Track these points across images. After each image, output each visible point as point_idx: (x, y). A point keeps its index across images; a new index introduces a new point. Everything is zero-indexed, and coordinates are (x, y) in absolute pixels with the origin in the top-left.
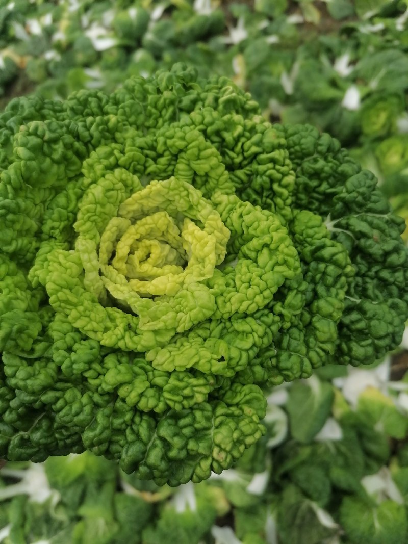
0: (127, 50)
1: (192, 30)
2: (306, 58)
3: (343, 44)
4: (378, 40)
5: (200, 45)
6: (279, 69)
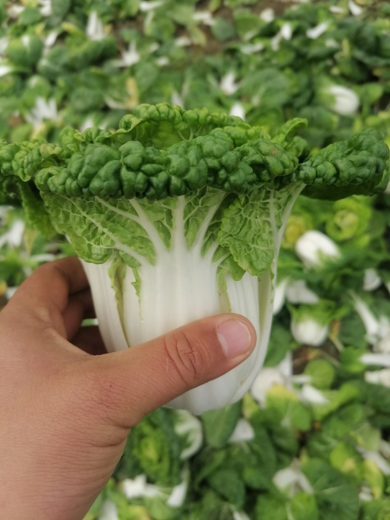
0: (23, 77)
1: (86, 55)
2: (194, 79)
3: (227, 65)
4: (259, 59)
5: (94, 70)
6: (169, 89)
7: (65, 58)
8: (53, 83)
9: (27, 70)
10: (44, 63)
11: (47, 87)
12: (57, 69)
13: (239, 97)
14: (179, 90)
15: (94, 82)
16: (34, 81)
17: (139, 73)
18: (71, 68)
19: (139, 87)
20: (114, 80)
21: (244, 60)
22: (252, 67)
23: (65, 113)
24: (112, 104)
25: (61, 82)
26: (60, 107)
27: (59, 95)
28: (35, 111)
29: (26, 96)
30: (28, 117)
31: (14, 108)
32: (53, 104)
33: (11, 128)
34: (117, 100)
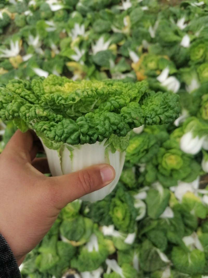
0: (68, 11)
2: (162, 19)
3: (182, 12)
4: (201, 11)
5: (107, 10)
6: (148, 24)
7: (91, 3)
8: (84, 16)
9: (71, 8)
10: (80, 5)
11: (81, 18)
12: (87, 8)
13: (188, 31)
14: (153, 25)
15: (106, 17)
16: (74, 14)
17: (132, 14)
18: (93, 9)
19: (131, 21)
20: (117, 16)
21: (192, 10)
22: (197, 15)
23: (89, 33)
24: (115, 30)
25: (89, 15)
26: (87, 30)
27: (87, 23)
28: (73, 31)
29: (70, 22)
30: (70, 34)
31: (63, 28)
32: (83, 27)
33: (61, 39)
34: (118, 28)
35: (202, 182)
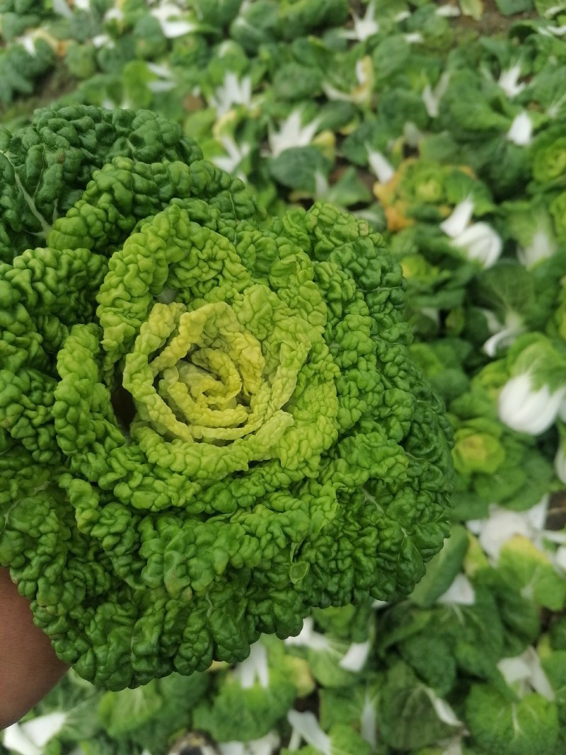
0: (210, 40)
1: (301, 17)
2: (460, 67)
3: (512, 51)
4: (564, 49)
5: (312, 39)
6: (421, 80)
7: (272, 20)
8: (251, 54)
9: (218, 31)
10: (240, 23)
11: (243, 60)
12: (258, 33)
13: (527, 102)
14: (434, 85)
15: (311, 58)
16: (225, 48)
17: (378, 51)
18: (276, 35)
19: (376, 70)
20: (339, 57)
21: (541, 47)
22: (553, 60)
23: (262, 99)
24: (333, 93)
25: (265, 52)
26: (257, 91)
27: (258, 72)
28: (220, 91)
29: (212, 68)
30: (212, 101)
31: (194, 83)
32: (247, 84)
33: (187, 112)
34: (339, 88)
35: (555, 511)
